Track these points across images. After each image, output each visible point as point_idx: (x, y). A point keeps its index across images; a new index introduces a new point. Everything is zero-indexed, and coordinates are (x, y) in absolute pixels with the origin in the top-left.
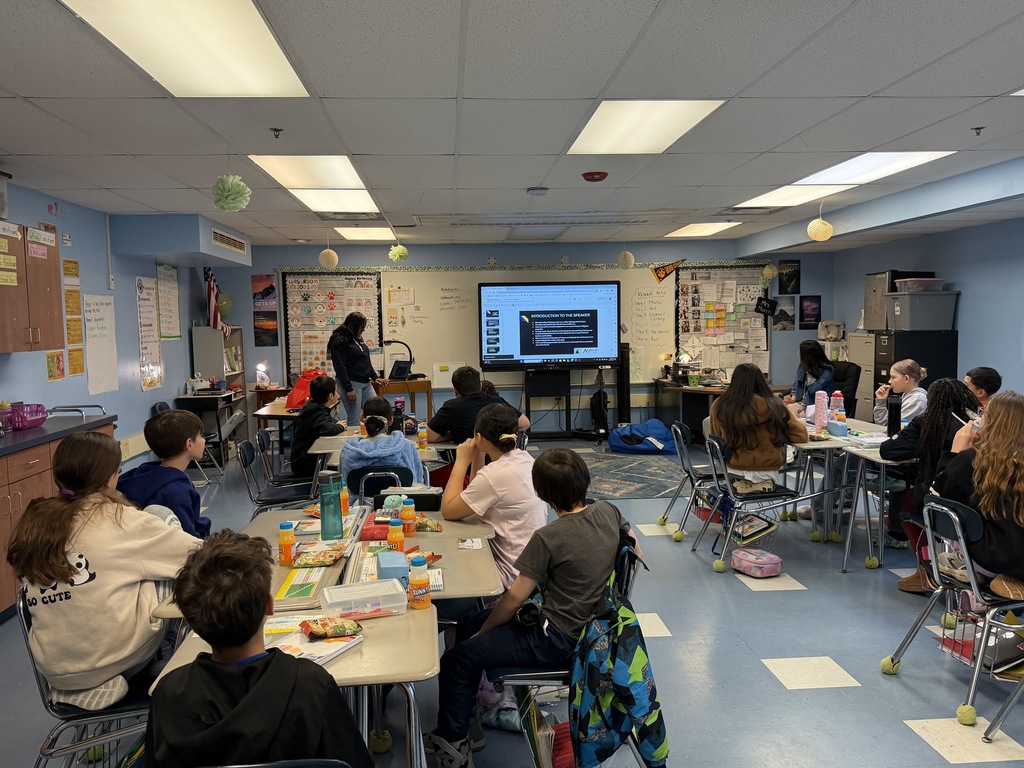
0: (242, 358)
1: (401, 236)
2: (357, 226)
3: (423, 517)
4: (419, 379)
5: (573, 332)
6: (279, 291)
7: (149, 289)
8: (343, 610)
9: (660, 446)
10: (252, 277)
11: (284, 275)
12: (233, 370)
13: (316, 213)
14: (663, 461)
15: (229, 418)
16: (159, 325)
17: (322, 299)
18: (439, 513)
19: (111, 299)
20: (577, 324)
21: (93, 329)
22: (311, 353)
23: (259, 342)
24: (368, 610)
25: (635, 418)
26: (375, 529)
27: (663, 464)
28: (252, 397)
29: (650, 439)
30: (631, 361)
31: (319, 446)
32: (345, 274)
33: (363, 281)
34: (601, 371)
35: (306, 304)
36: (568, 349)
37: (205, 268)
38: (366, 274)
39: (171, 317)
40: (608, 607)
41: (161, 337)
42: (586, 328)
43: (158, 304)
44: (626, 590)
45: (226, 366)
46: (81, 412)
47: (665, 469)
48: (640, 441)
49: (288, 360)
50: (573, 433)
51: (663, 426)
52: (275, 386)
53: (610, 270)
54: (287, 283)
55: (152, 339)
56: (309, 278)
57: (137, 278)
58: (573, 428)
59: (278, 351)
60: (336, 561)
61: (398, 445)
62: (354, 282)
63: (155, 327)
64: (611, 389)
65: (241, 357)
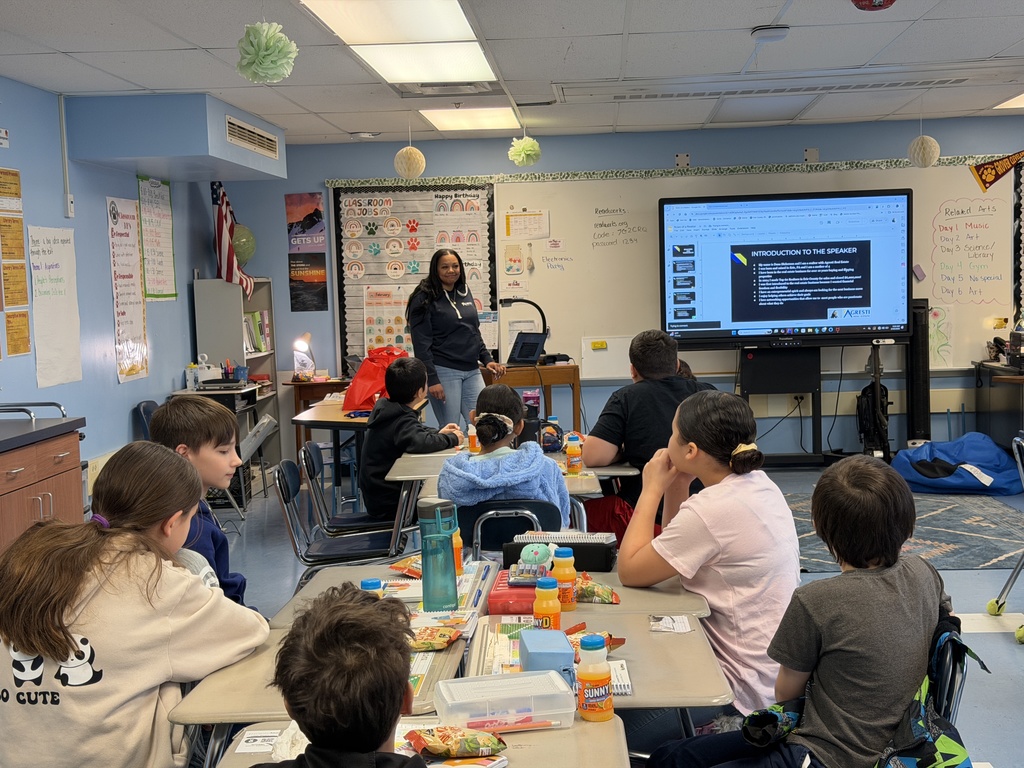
0: (272, 330)
1: (531, 121)
2: (458, 105)
3: (587, 579)
4: (559, 364)
5: (827, 280)
6: (328, 219)
7: (127, 217)
8: (471, 716)
9: (987, 480)
10: (288, 197)
11: (337, 192)
12: (257, 350)
13: (392, 86)
14: (992, 506)
15: (251, 428)
16: (143, 276)
17: (398, 230)
18: (614, 575)
19: (69, 233)
20: (833, 266)
21: (41, 281)
22: (380, 321)
23: (297, 304)
24: (512, 718)
25: (939, 431)
26: (510, 595)
27: (994, 511)
28: (287, 394)
29: (967, 467)
30: (932, 331)
31: (404, 468)
32: (435, 188)
33: (464, 200)
34: (876, 348)
35: (372, 240)
36: (818, 310)
37: (213, 184)
38: (470, 188)
39: (161, 263)
40: (917, 735)
41: (146, 296)
42: (849, 274)
43: (141, 242)
44: (948, 708)
45: (246, 344)
46: (29, 413)
47: (997, 519)
48: (950, 471)
49: (343, 333)
50: (826, 457)
51: (992, 445)
52: (322, 377)
53: (894, 171)
54: (342, 205)
55: (132, 298)
56: (378, 196)
57: (109, 200)
58: (825, 448)
59: (326, 319)
60: (451, 643)
61: (534, 465)
62: (449, 202)
63: (137, 279)
64: (894, 381)
65: (269, 329)
